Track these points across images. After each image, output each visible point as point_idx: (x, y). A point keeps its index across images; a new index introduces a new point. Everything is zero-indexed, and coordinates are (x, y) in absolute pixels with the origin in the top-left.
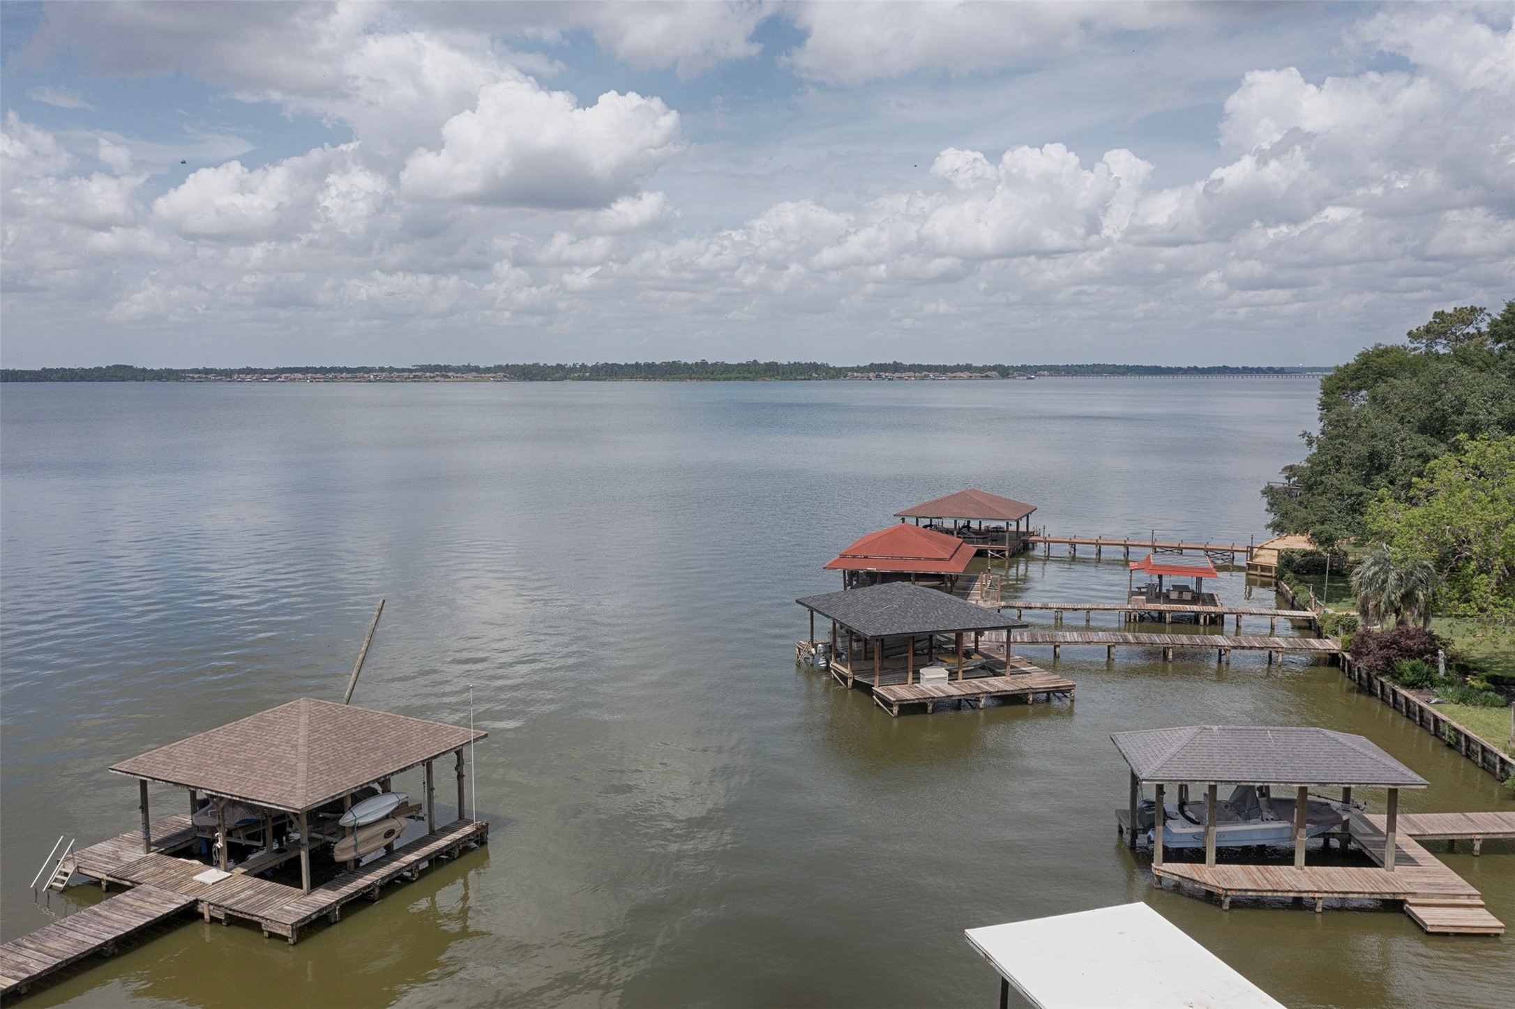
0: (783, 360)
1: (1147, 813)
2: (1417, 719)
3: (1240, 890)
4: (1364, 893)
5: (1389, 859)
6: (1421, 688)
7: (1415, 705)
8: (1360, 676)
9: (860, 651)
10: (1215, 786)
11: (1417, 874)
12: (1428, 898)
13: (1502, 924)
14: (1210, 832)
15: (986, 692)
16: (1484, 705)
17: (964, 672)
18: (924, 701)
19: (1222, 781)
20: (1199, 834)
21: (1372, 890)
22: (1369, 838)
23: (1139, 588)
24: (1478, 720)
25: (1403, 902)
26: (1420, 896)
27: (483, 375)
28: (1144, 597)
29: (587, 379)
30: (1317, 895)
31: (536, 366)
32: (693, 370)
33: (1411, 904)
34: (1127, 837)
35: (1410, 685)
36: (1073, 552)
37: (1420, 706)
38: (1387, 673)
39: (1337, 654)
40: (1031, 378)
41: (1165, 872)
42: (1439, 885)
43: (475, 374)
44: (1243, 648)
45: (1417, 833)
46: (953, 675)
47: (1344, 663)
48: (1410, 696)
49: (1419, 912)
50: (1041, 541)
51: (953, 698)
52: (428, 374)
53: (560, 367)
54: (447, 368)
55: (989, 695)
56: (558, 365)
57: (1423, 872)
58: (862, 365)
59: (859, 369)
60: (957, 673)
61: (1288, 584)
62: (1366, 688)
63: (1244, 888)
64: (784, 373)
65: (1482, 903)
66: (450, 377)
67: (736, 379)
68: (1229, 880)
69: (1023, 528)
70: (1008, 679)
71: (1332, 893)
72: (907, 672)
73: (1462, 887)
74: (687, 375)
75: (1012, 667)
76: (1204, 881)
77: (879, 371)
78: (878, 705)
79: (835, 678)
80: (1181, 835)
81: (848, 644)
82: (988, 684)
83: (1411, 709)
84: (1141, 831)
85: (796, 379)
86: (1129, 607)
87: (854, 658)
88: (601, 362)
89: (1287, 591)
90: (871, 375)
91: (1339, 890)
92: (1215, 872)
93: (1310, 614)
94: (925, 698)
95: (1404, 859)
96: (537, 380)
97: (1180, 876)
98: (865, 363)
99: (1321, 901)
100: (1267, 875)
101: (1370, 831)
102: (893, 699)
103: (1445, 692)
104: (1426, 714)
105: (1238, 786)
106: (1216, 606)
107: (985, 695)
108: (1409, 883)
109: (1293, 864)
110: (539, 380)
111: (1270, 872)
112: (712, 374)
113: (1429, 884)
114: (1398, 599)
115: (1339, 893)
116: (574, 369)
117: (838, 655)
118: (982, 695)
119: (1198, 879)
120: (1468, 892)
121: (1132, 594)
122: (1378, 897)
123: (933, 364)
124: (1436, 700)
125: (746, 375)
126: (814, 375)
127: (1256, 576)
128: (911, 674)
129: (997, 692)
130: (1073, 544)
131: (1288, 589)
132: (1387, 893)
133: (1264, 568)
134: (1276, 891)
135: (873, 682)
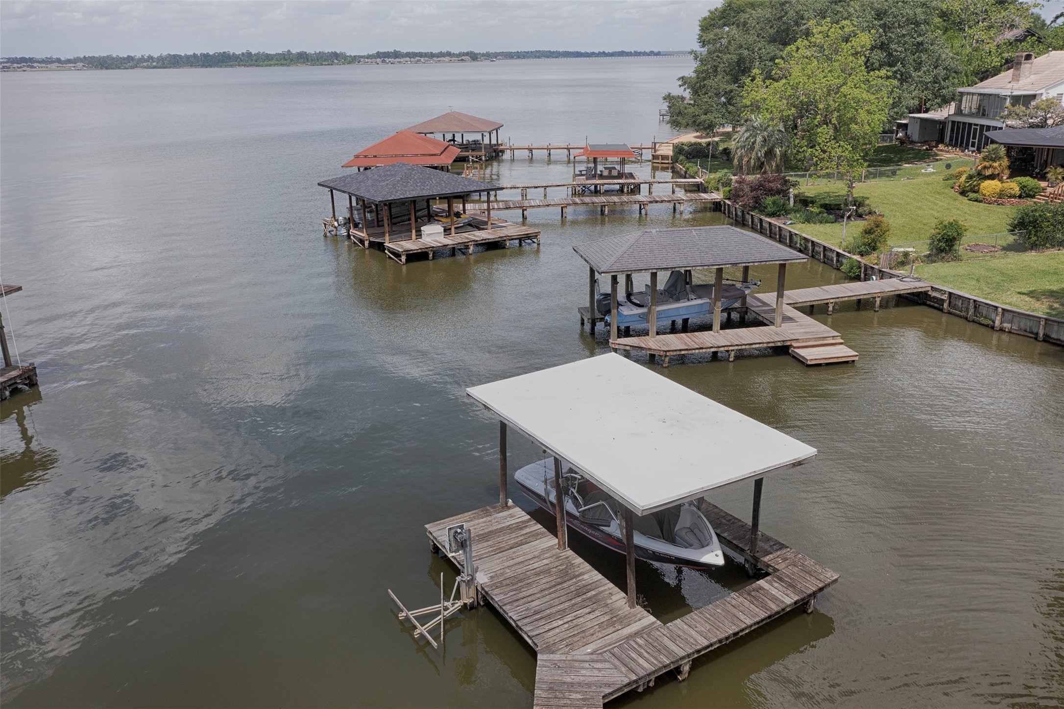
0: (310, 50)
1: (604, 303)
2: (778, 237)
3: (676, 351)
4: (763, 343)
5: (779, 320)
6: (779, 216)
7: (776, 228)
8: (736, 214)
9: (373, 220)
10: (656, 273)
11: (797, 327)
12: (806, 342)
13: (857, 354)
14: (652, 311)
15: (474, 241)
16: (821, 222)
17: (456, 228)
18: (426, 250)
19: (661, 269)
20: (643, 314)
21: (768, 341)
22: (761, 308)
23: (581, 171)
24: (819, 231)
25: (788, 347)
26: (801, 341)
27: (64, 65)
28: (584, 177)
29: (155, 67)
30: (731, 348)
31: (109, 57)
32: (241, 59)
33: (795, 348)
34: (588, 327)
35: (772, 215)
36: (531, 156)
37: (779, 227)
38: (755, 208)
39: (720, 202)
40: (493, 61)
41: (619, 344)
42: (813, 332)
43: (57, 64)
44: (657, 202)
45: (792, 302)
46: (447, 231)
47: (725, 208)
48: (772, 222)
49: (801, 352)
50: (508, 149)
51: (448, 247)
52: (15, 65)
53: (130, 59)
54: (31, 60)
55: (475, 243)
56: (129, 56)
57: (801, 326)
58: (371, 53)
59: (369, 57)
60: (450, 229)
61: (681, 164)
62: (741, 223)
63: (679, 348)
64: (312, 61)
65: (842, 341)
66: (35, 67)
67: (275, 65)
68: (667, 344)
69: (494, 142)
70: (490, 231)
71: (741, 345)
72: (411, 232)
73: (828, 332)
74: (237, 63)
75: (492, 224)
76: (649, 347)
77: (383, 57)
78: (390, 257)
79: (355, 243)
80: (630, 315)
81: (362, 215)
82: (475, 236)
83: (773, 231)
84: (599, 320)
85: (322, 65)
86: (575, 183)
87: (369, 225)
88: (165, 54)
89: (681, 169)
90: (378, 60)
91: (746, 343)
92: (656, 340)
93: (698, 180)
94: (426, 248)
95: (787, 319)
96: (112, 69)
97: (631, 346)
98: (373, 52)
99: (733, 353)
100: (694, 339)
101: (760, 304)
102: (400, 250)
103: (796, 218)
104: (783, 232)
105: (672, 272)
106: (635, 179)
107: (473, 243)
108: (793, 334)
109: (711, 330)
110: (113, 69)
111: (696, 337)
112: (256, 61)
113: (806, 333)
114: (763, 155)
115: (746, 345)
116: (142, 60)
117: (356, 226)
118: (470, 243)
119: (644, 346)
120: (833, 335)
121: (575, 175)
122: (772, 345)
123: (423, 51)
124: (790, 222)
125: (283, 62)
126: (335, 61)
127: (658, 163)
128: (414, 231)
129: (482, 240)
130: (531, 150)
131: (681, 167)
132: (779, 341)
133: (664, 157)
134: (702, 348)
135: (385, 240)
